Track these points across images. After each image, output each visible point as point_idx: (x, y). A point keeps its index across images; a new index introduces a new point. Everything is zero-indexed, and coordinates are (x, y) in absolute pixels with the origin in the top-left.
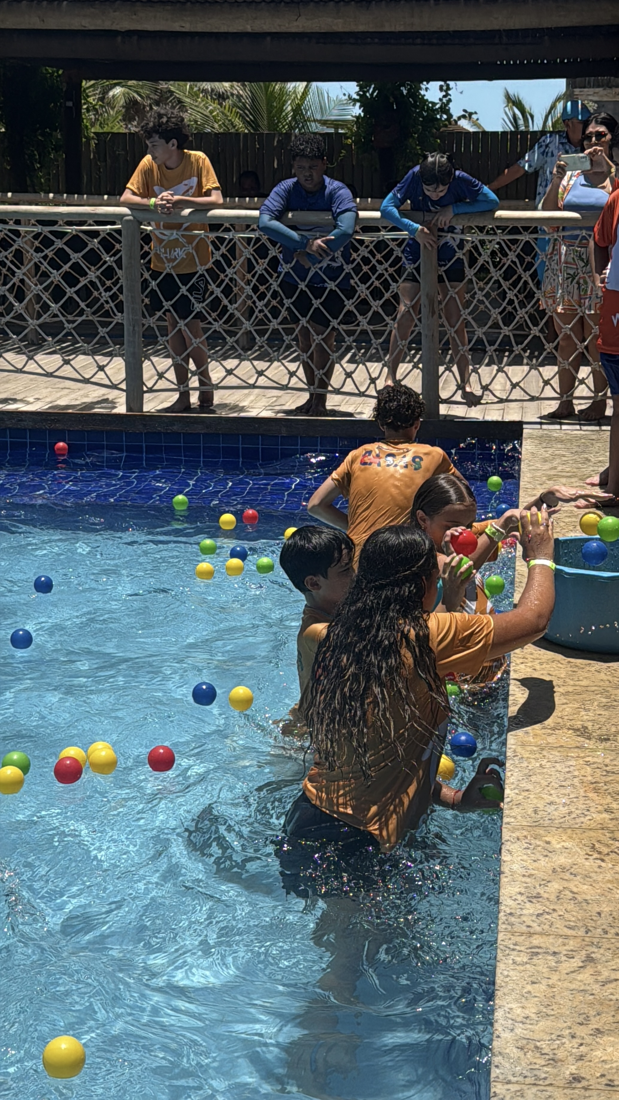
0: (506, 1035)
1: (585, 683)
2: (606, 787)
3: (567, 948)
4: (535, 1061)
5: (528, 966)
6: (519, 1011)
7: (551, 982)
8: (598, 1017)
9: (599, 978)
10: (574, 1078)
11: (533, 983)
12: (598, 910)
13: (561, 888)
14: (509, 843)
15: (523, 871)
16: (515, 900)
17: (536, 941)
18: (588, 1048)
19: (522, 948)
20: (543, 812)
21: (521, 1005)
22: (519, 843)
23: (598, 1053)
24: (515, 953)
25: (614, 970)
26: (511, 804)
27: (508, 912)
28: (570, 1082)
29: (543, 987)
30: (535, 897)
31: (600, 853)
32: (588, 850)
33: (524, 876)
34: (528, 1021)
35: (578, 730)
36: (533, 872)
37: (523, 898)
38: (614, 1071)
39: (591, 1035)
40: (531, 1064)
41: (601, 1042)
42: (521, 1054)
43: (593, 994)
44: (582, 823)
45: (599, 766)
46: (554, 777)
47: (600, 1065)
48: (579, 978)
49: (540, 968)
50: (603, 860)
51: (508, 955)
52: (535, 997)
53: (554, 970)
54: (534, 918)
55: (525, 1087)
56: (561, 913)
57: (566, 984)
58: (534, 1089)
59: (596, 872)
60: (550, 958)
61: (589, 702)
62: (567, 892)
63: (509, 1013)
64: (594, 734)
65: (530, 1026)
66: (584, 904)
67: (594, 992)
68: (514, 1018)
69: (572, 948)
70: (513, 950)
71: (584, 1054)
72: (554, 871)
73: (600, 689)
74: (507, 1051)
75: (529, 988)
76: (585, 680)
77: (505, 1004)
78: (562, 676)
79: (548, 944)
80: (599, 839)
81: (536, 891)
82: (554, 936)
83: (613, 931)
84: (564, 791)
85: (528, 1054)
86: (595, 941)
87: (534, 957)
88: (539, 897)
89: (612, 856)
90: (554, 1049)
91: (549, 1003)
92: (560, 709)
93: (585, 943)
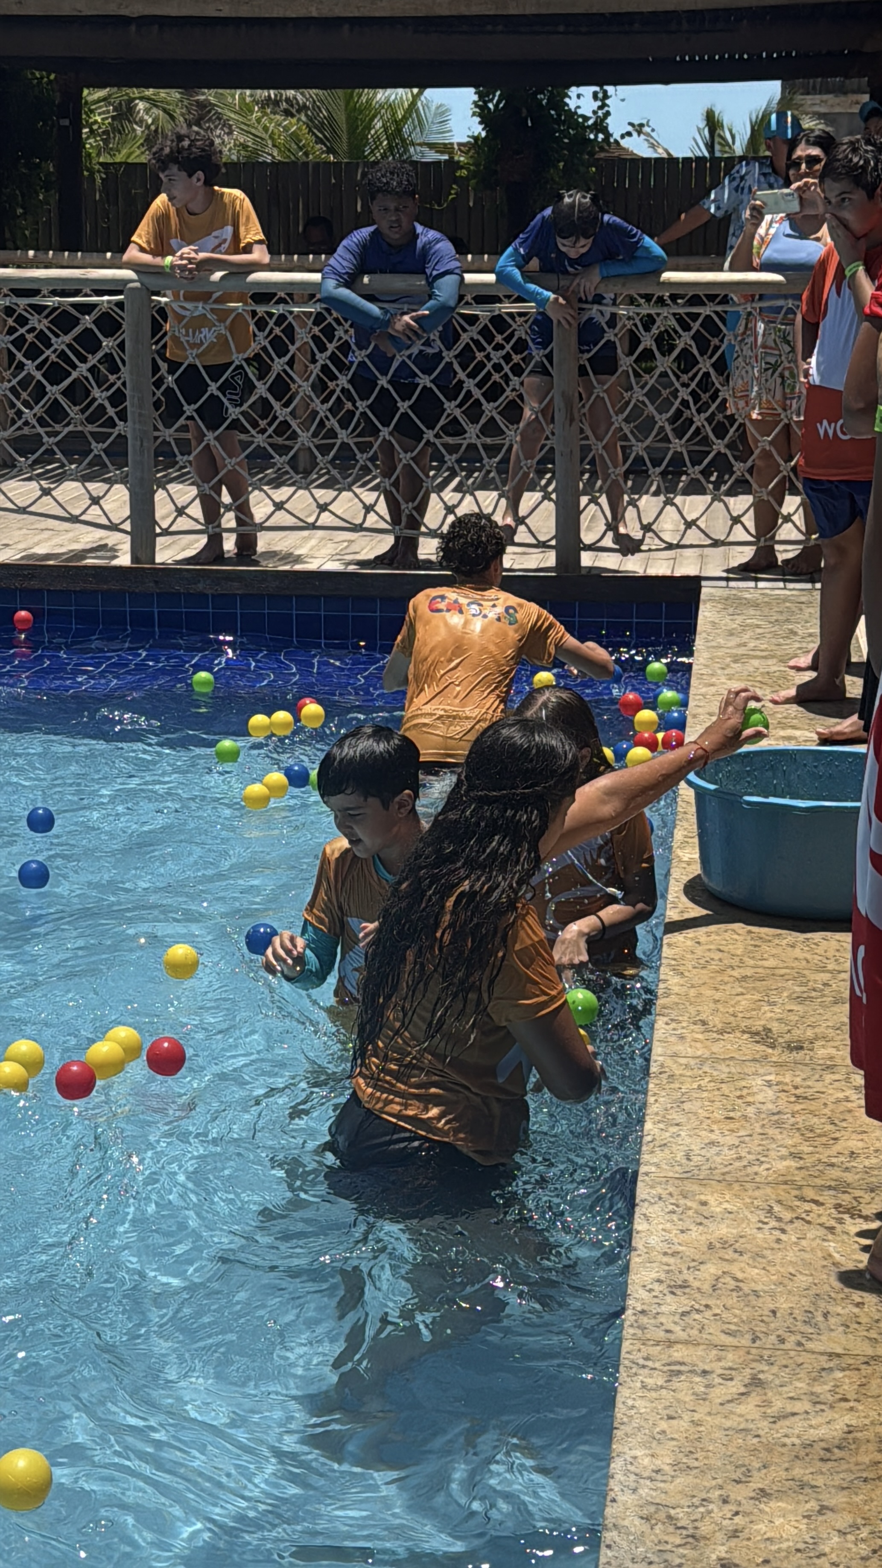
0: (626, 1498)
1: (771, 963)
2: (793, 1120)
3: (723, 1364)
4: (666, 1538)
5: (664, 1392)
6: (646, 1461)
7: (696, 1417)
8: (764, 1471)
9: (769, 1411)
11: (670, 1418)
12: (772, 1307)
13: (720, 1273)
14: (646, 1204)
15: (665, 1247)
16: (650, 1291)
17: (679, 1353)
18: (747, 1519)
19: (657, 1365)
20: (699, 1158)
21: (650, 1452)
22: (661, 1204)
23: (761, 1527)
24: (646, 1371)
25: (791, 1398)
26: (652, 1145)
27: (639, 1309)
29: (683, 1424)
30: (681, 1287)
31: (779, 1219)
32: (762, 1215)
33: (665, 1254)
34: (659, 1477)
35: (757, 1033)
36: (681, 1248)
37: (662, 1287)
38: (783, 1554)
39: (752, 1498)
40: (660, 1542)
41: (767, 1509)
42: (645, 1527)
43: (758, 1436)
44: (756, 1174)
45: (786, 1088)
46: (718, 1105)
47: (762, 1546)
48: (738, 1411)
49: (680, 1396)
50: (783, 1231)
51: (636, 1374)
52: (673, 1439)
53: (702, 1398)
54: (677, 1318)
56: (718, 1311)
57: (718, 1420)
59: (773, 1249)
60: (697, 1379)
61: (775, 992)
62: (728, 1279)
63: (631, 1463)
64: (781, 1040)
65: (662, 1485)
66: (752, 1298)
67: (760, 1432)
68: (637, 1471)
69: (730, 1364)
70: (644, 1367)
71: (740, 1527)
72: (711, 1246)
73: (793, 972)
74: (626, 1523)
75: (663, 1425)
76: (772, 959)
77: (626, 1449)
78: (739, 952)
79: (695, 1359)
80: (780, 1198)
81: (682, 1277)
82: (704, 1347)
83: (792, 1339)
84: (732, 1126)
85: (657, 1527)
86: (766, 1353)
87: (674, 1379)
88: (685, 1287)
89: (798, 1224)
90: (696, 1520)
91: (692, 1450)
92: (733, 1002)
93: (751, 1357)
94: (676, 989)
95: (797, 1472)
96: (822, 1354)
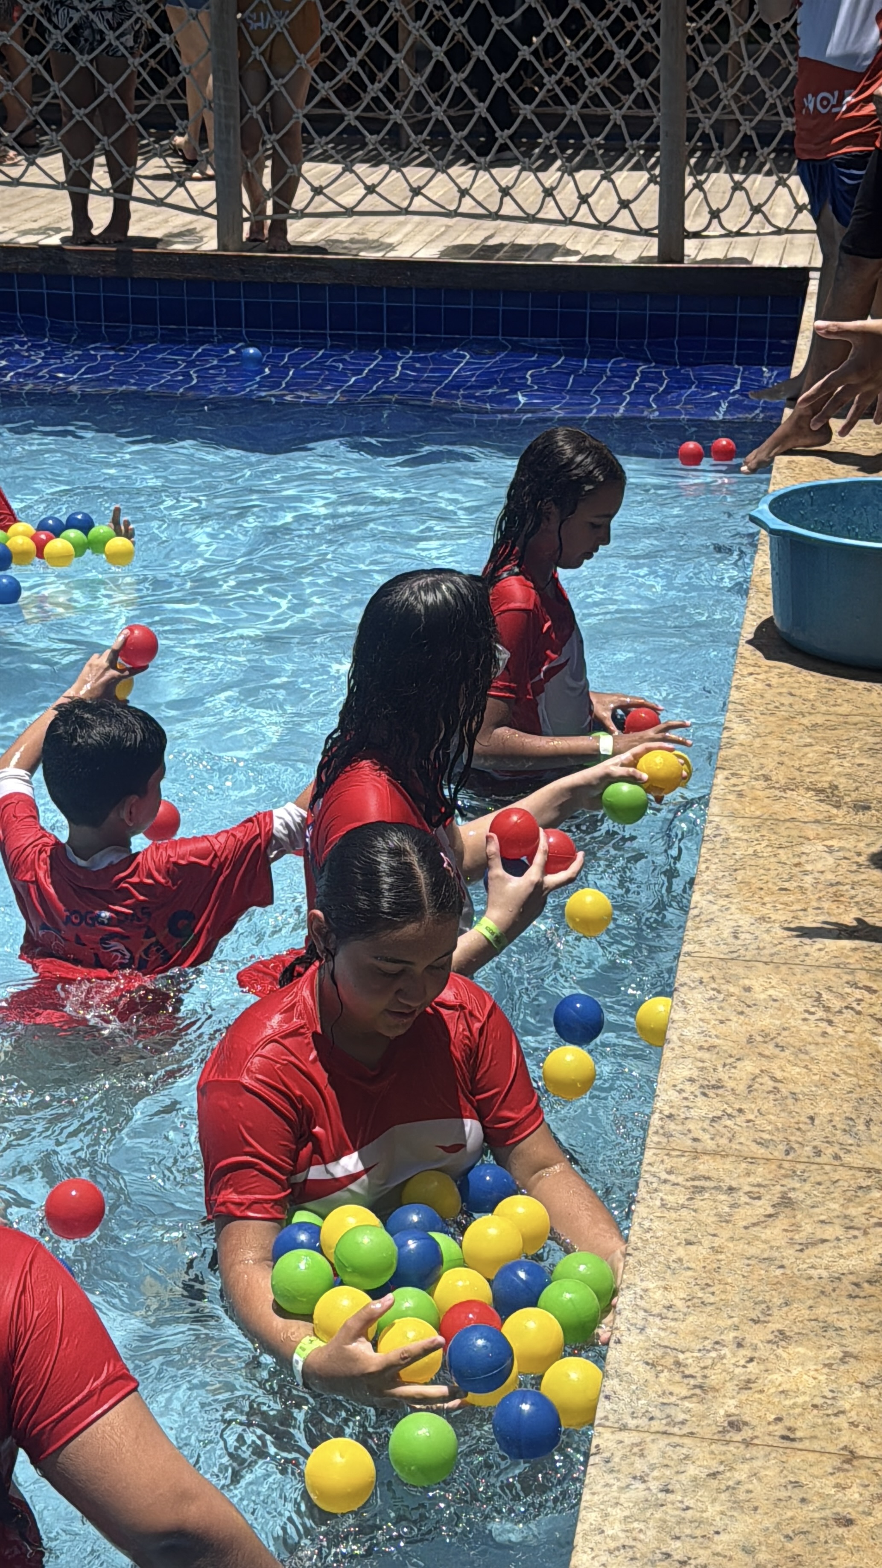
0: (632, 1339)
1: (845, 709)
2: (853, 892)
3: (751, 1179)
4: (672, 1388)
5: (684, 1212)
6: (658, 1295)
7: (717, 1242)
8: (785, 1309)
9: (797, 1237)
10: (731, 1424)
11: (689, 1243)
12: (811, 1113)
13: (757, 1071)
14: (684, 989)
15: (701, 1040)
16: (681, 1091)
17: (705, 1166)
18: (762, 1367)
19: (680, 1180)
20: (748, 936)
21: (663, 1283)
22: (702, 988)
23: (777, 1377)
24: (668, 1187)
25: (822, 1222)
26: (698, 919)
27: (666, 1113)
28: (724, 1431)
29: (702, 1251)
30: (714, 1087)
31: (827, 1009)
32: (809, 1003)
33: (701, 1048)
34: (670, 1314)
35: (822, 791)
36: (717, 1042)
37: (695, 1088)
38: (798, 1410)
39: (769, 1342)
40: (664, 1393)
41: (785, 1355)
42: (650, 1375)
43: (782, 1267)
44: (807, 955)
45: (848, 855)
46: (773, 873)
47: (776, 1400)
48: (763, 1236)
49: (702, 1217)
50: (830, 1022)
51: (656, 1190)
52: (689, 1268)
53: (725, 1220)
54: (706, 1125)
55: (649, 1438)
56: (751, 1117)
57: (741, 1246)
58: (663, 1442)
59: (817, 1044)
60: (723, 1197)
61: (845, 743)
62: (766, 1079)
63: (641, 1297)
64: (847, 799)
65: (672, 1324)
66: (790, 1101)
67: (785, 1262)
68: (647, 1307)
69: (760, 1180)
70: (665, 1181)
71: (753, 1377)
72: (750, 1040)
73: (867, 719)
74: (629, 1369)
75: (680, 1252)
76: (846, 705)
77: (638, 1281)
78: (811, 697)
79: (721, 1173)
80: (831, 984)
81: (716, 1076)
82: (734, 1158)
83: (829, 1151)
84: (785, 899)
85: (662, 1375)
86: (800, 1167)
87: (697, 1196)
88: (719, 1087)
89: (848, 1014)
90: (705, 1368)
91: (709, 1282)
92: (800, 755)
93: (783, 1171)
94: (742, 738)
95: (822, 1311)
96: (860, 1169)
